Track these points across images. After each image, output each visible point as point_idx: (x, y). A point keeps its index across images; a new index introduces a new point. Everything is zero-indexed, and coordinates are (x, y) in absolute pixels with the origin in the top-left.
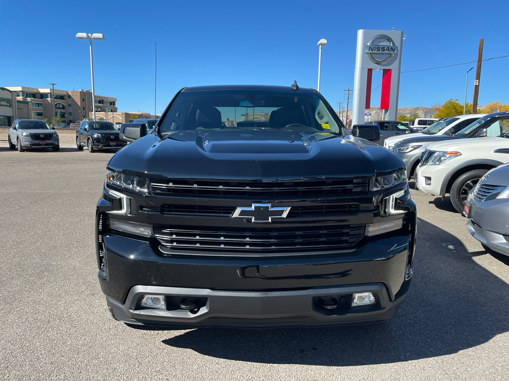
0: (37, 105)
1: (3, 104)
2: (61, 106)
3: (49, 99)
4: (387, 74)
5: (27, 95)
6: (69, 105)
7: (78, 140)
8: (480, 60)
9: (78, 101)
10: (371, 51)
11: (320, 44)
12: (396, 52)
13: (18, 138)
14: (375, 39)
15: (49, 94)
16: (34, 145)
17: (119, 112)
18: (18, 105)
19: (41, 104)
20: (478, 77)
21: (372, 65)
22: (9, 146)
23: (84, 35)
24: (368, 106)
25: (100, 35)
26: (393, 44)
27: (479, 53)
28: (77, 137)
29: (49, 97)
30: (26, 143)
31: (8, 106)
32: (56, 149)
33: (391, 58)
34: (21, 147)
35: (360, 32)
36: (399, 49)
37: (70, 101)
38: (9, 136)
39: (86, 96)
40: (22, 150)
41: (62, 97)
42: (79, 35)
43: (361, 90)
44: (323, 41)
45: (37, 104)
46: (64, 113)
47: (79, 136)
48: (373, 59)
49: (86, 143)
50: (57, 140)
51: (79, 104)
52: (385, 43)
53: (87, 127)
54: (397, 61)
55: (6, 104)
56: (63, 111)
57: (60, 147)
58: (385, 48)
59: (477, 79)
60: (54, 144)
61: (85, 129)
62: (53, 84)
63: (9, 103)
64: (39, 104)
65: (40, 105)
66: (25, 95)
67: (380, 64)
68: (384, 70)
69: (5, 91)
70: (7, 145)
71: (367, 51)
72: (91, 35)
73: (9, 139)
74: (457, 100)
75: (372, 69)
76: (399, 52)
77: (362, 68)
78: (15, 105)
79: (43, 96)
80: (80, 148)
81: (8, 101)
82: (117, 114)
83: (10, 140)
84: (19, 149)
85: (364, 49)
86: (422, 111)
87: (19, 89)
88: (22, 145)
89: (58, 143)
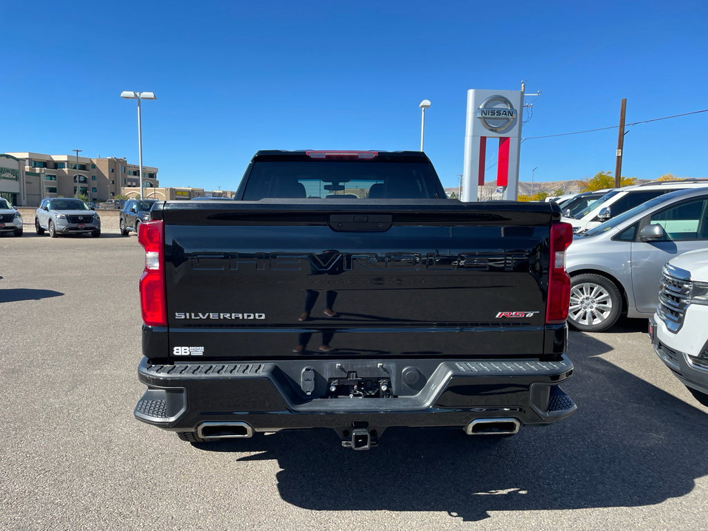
0: (49, 177)
1: (7, 176)
2: (82, 179)
3: (66, 170)
4: (504, 143)
5: (35, 164)
6: (94, 178)
7: (122, 223)
8: (622, 125)
9: (106, 172)
10: (484, 115)
11: (422, 106)
12: (514, 116)
13: (50, 220)
14: (488, 102)
15: (66, 163)
16: (71, 229)
17: (162, 187)
18: (26, 178)
19: (55, 176)
20: (621, 146)
21: (487, 133)
22: (35, 231)
23: (131, 94)
24: (481, 182)
25: (151, 95)
26: (511, 106)
27: (621, 116)
28: (121, 220)
29: (66, 166)
30: (60, 226)
31: (14, 179)
32: (97, 234)
33: (509, 124)
34: (55, 232)
35: (471, 93)
36: (518, 112)
37: (94, 173)
38: (36, 218)
39: (116, 165)
40: (56, 236)
41: (83, 167)
42: (125, 94)
43: (472, 162)
44: (427, 102)
45: (48, 175)
46: (86, 188)
47: (124, 219)
48: (486, 124)
49: (134, 226)
50: (99, 223)
51: (107, 176)
52: (501, 106)
53: (134, 207)
54: (516, 127)
55: (12, 176)
56: (84, 185)
57: (101, 232)
58: (502, 112)
59: (619, 149)
60: (95, 228)
61: (133, 210)
62: (78, 151)
63: (16, 175)
64: (51, 176)
65: (53, 178)
66: (33, 164)
67: (496, 131)
68: (500, 138)
69: (10, 159)
70: (34, 230)
71: (479, 115)
72: (140, 94)
73: (36, 221)
74: (609, 173)
75: (485, 137)
76: (518, 116)
77: (474, 136)
78: (23, 177)
79: (57, 165)
80: (125, 233)
81: (14, 172)
82: (159, 190)
83: (37, 223)
84: (52, 234)
85: (475, 113)
86: (576, 186)
87: (25, 155)
88: (56, 229)
89: (99, 226)
